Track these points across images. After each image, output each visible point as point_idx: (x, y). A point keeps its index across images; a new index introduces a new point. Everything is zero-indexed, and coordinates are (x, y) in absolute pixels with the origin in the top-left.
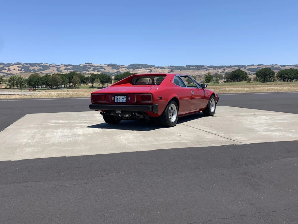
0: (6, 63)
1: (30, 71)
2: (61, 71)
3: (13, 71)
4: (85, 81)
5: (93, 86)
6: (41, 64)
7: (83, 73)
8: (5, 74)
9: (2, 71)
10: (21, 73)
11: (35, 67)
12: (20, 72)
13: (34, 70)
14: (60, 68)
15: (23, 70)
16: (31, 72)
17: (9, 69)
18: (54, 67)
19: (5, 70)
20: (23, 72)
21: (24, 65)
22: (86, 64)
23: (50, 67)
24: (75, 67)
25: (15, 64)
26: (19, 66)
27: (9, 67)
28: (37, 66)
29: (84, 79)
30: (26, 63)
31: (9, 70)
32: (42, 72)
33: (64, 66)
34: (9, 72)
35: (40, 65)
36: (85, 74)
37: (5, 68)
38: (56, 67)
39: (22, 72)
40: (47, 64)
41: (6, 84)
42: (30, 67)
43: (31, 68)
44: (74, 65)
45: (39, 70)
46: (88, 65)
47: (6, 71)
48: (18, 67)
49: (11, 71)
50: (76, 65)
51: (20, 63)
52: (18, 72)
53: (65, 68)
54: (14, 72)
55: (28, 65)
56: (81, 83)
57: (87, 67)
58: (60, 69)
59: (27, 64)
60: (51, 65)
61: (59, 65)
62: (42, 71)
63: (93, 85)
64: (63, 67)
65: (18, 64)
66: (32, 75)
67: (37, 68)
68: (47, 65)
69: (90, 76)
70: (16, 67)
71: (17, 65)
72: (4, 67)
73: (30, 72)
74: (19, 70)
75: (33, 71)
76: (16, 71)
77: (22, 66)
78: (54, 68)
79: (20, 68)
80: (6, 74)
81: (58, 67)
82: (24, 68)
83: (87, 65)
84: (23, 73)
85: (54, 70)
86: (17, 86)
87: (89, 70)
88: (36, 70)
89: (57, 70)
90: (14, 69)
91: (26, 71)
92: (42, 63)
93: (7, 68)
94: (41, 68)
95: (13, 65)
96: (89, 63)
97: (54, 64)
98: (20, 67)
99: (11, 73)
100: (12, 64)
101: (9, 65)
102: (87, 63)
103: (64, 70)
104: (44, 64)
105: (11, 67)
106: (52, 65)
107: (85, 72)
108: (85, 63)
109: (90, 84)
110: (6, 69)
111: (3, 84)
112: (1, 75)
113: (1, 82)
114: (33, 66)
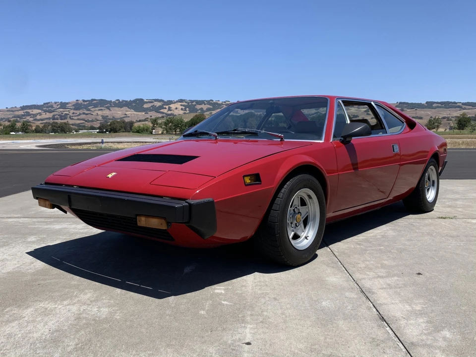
0: (166, 100)
1: (196, 110)
3: (175, 110)
8: (164, 115)
9: (161, 111)
10: (185, 113)
11: (203, 106)
13: (202, 109)
15: (187, 109)
17: (169, 108)
19: (164, 109)
20: (188, 112)
21: (188, 103)
25: (177, 102)
26: (183, 104)
27: (170, 106)
28: (205, 104)
30: (191, 101)
34: (169, 112)
35: (209, 102)
37: (165, 106)
40: (219, 101)
41: (161, 127)
42: (196, 106)
43: (198, 107)
45: (208, 110)
47: (165, 111)
48: (181, 105)
49: (172, 110)
51: (184, 100)
52: (181, 112)
54: (176, 112)
55: (194, 103)
59: (192, 101)
62: (212, 112)
65: (181, 101)
66: (196, 116)
67: (205, 107)
70: (178, 105)
71: (180, 102)
72: (163, 105)
73: (197, 112)
74: (182, 109)
75: (200, 111)
76: (178, 110)
77: (186, 104)
79: (183, 107)
80: (166, 114)
82: (189, 106)
86: (176, 131)
88: (205, 109)
90: (176, 109)
91: (191, 112)
92: (212, 101)
93: (167, 107)
94: (211, 107)
95: (175, 103)
97: (228, 101)
98: (184, 106)
99: (172, 114)
100: (173, 102)
101: (170, 102)
104: (214, 101)
105: (173, 106)
106: (225, 102)
110: (166, 108)
111: (157, 128)
112: (160, 115)
113: (155, 125)
114: (200, 105)
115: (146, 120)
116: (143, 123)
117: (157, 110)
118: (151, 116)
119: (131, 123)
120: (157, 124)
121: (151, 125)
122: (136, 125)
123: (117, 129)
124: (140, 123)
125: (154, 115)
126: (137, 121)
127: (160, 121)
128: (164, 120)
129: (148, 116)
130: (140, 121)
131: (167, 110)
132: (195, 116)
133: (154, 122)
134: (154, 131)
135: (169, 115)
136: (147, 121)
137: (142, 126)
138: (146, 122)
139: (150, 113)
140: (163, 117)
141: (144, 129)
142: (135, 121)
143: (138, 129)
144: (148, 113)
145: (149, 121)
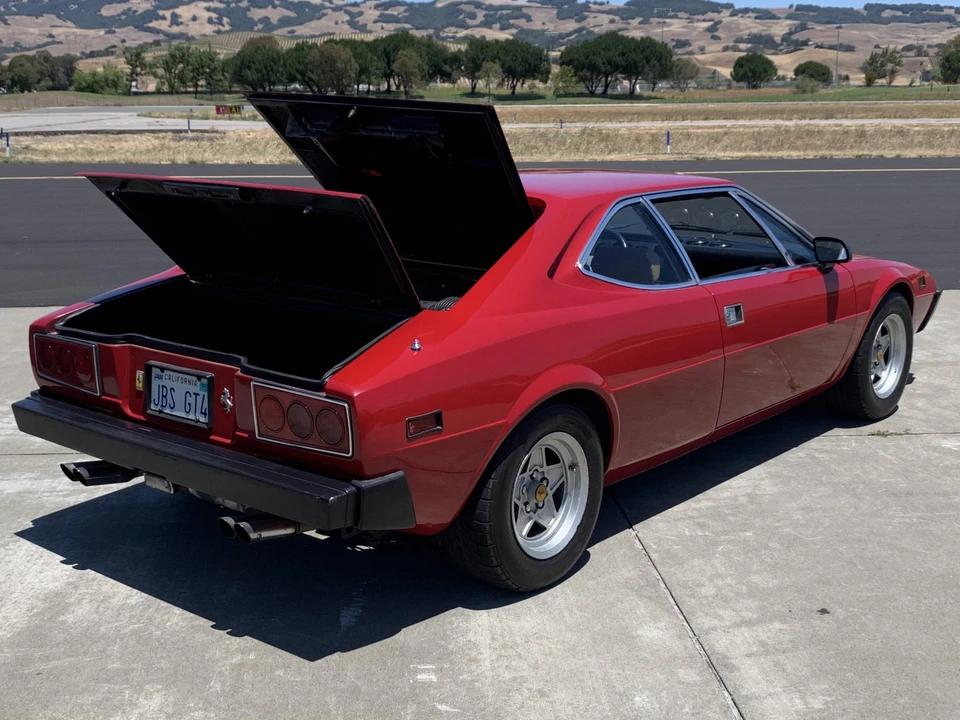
1: (250, 25)
2: (363, 29)
3: (190, 23)
4: (447, 68)
5: (476, 90)
8: (161, 37)
9: (151, 25)
10: (219, 32)
11: (269, 12)
12: (216, 29)
13: (265, 20)
14: (361, 13)
15: (225, 20)
16: (256, 28)
17: (175, 17)
18: (338, 9)
19: (160, 21)
20: (227, 28)
21: (228, 3)
23: (325, 12)
24: (416, 9)
26: (213, 4)
27: (177, 11)
28: (275, 6)
29: (445, 62)
31: (175, 20)
32: (294, 32)
33: (377, 7)
34: (175, 29)
37: (161, 13)
38: (346, 12)
39: (221, 27)
41: (155, 75)
42: (249, 11)
43: (256, 14)
45: (284, 22)
46: (466, 3)
47: (163, 25)
48: (208, 9)
49: (181, 23)
52: (209, 29)
53: (378, 13)
54: (193, 30)
55: (244, 3)
56: (432, 77)
57: (461, 11)
58: (361, 20)
60: (327, 5)
62: (295, 28)
63: (474, 87)
64: (371, 12)
66: (252, 42)
67: (274, 15)
68: (312, 1)
70: (199, 9)
71: (204, 1)
72: (157, 7)
73: (251, 29)
74: (210, 21)
75: (260, 26)
76: (201, 24)
77: (222, 5)
78: (337, 14)
79: (214, 15)
80: (166, 34)
81: (352, 12)
82: (229, 13)
83: (461, 3)
84: (226, 32)
85: (337, 23)
88: (274, 20)
89: (349, 23)
90: (194, 19)
91: (236, 27)
93: (168, 14)
94: (292, 14)
95: (190, 2)
98: (215, 10)
99: (182, 33)
103: (375, 22)
105: (184, 12)
106: (330, 1)
107: (454, 29)
109: (465, 82)
110: (164, 18)
111: (144, 78)
112: (149, 38)
113: (139, 69)
114: (261, 7)
115: (108, 52)
116: (103, 60)
117: (140, 21)
118: (124, 41)
119: (69, 63)
120: (143, 66)
121: (127, 69)
122: (84, 67)
123: (31, 81)
124: (94, 60)
125: (134, 38)
126: (83, 53)
127: (148, 57)
128: (163, 52)
129: (113, 40)
130: (92, 55)
131: (168, 22)
132: (249, 43)
133: (135, 57)
134: (134, 83)
135: (175, 37)
136: (113, 53)
137: (100, 70)
138: (111, 58)
139: (122, 33)
140: (157, 43)
141: (106, 80)
142: (78, 55)
143: (89, 79)
144: (114, 32)
145: (119, 56)
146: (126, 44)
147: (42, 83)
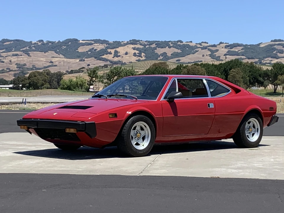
0: (111, 41)
1: (156, 56)
2: (218, 58)
3: (124, 56)
4: (261, 79)
5: (277, 91)
6: (179, 43)
7: (265, 62)
8: (108, 63)
9: (103, 57)
10: (139, 61)
11: (167, 50)
12: (138, 59)
13: (164, 54)
14: (217, 50)
15: (143, 54)
16: (159, 59)
17: (116, 52)
18: (205, 48)
19: (108, 55)
20: (144, 58)
21: (145, 45)
22: (273, 43)
23: (197, 50)
24: (249, 48)
25: (128, 43)
26: (137, 46)
27: (117, 49)
28: (170, 47)
29: (260, 76)
30: (149, 42)
31: (116, 54)
32: (179, 60)
33: (226, 47)
34: (116, 59)
35: (176, 44)
36: (269, 63)
37: (109, 50)
38: (209, 50)
39: (140, 58)
40: (191, 42)
41: (102, 82)
42: (156, 49)
43: (160, 51)
44: (246, 45)
45: (175, 55)
46: (278, 45)
47: (110, 57)
48: (134, 49)
49: (120, 56)
50: (250, 45)
51: (139, 41)
52: (134, 59)
53: (227, 50)
54: (126, 59)
55: (154, 46)
56: (252, 84)
57: (275, 49)
58: (217, 54)
59: (151, 43)
60: (199, 46)
61: (216, 44)
62: (180, 58)
63: (275, 90)
64: (223, 49)
65: (134, 42)
66: (155, 65)
67: (169, 51)
68: (190, 44)
69: (270, 68)
70: (129, 49)
71: (132, 44)
72: (107, 48)
73: (157, 59)
74: (135, 55)
75: (161, 58)
76: (129, 56)
77: (142, 47)
78: (204, 50)
79: (137, 52)
80: (111, 62)
81: (212, 50)
82: (145, 50)
83: (275, 45)
84: (143, 60)
85: (203, 56)
86: (124, 89)
87: (279, 55)
88: (169, 54)
89: (210, 55)
90: (126, 54)
91: (148, 58)
92: (181, 42)
93: (113, 51)
94: (179, 51)
95: (125, 45)
96: (280, 40)
97: (205, 43)
98: (137, 49)
99: (119, 61)
100: (122, 43)
101: (118, 44)
102: (275, 41)
103: (225, 55)
104: (184, 43)
105: (121, 50)
106: (200, 44)
107: (270, 59)
108: (272, 41)
109: (270, 87)
110: (110, 53)
111: (97, 83)
112: (102, 64)
113: (94, 79)
114: (162, 48)
115: (80, 71)
116: (77, 75)
117: (98, 55)
118: (89, 65)
119: (59, 76)
120: (96, 77)
121: (88, 78)
122: (66, 78)
123: (39, 85)
124: (73, 75)
125: (93, 63)
126: (67, 71)
127: (100, 73)
128: (107, 71)
129: (84, 64)
130: (72, 72)
131: (112, 55)
132: (153, 65)
133: (93, 73)
134: (91, 87)
135: (116, 63)
136: (82, 71)
137: (75, 79)
138: (81, 74)
139: (88, 61)
140: (106, 66)
141: (77, 84)
142: (65, 72)
143: (68, 83)
144: (84, 60)
145: (85, 73)
146: (90, 67)
147: (45, 86)
